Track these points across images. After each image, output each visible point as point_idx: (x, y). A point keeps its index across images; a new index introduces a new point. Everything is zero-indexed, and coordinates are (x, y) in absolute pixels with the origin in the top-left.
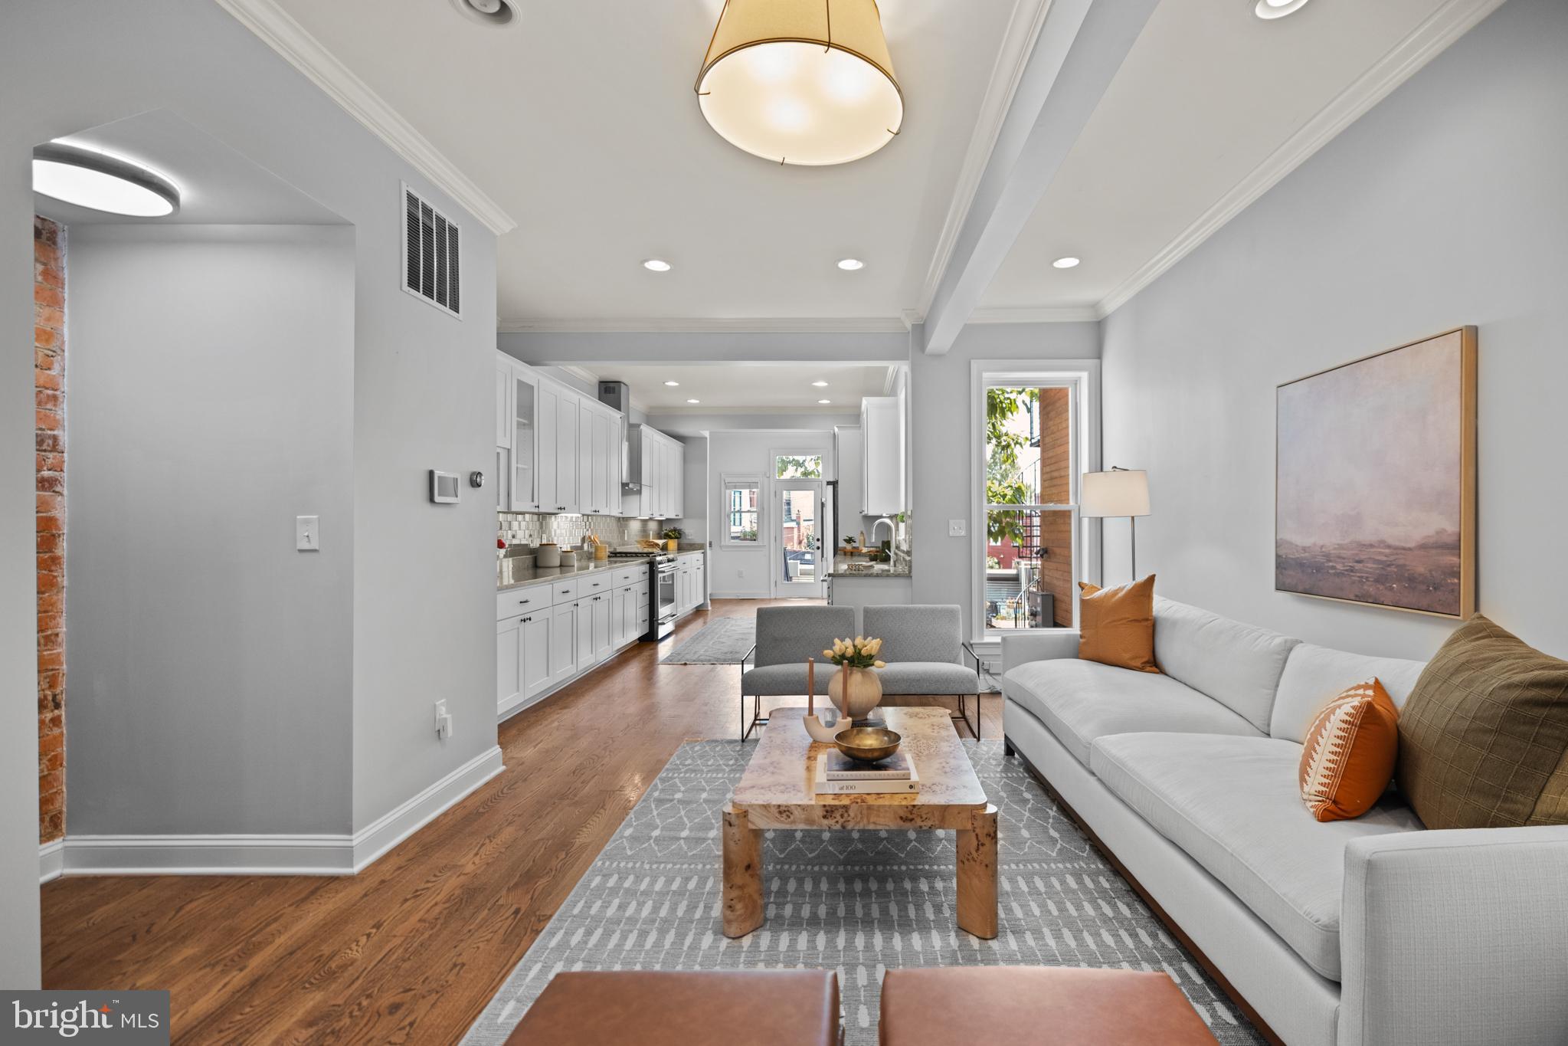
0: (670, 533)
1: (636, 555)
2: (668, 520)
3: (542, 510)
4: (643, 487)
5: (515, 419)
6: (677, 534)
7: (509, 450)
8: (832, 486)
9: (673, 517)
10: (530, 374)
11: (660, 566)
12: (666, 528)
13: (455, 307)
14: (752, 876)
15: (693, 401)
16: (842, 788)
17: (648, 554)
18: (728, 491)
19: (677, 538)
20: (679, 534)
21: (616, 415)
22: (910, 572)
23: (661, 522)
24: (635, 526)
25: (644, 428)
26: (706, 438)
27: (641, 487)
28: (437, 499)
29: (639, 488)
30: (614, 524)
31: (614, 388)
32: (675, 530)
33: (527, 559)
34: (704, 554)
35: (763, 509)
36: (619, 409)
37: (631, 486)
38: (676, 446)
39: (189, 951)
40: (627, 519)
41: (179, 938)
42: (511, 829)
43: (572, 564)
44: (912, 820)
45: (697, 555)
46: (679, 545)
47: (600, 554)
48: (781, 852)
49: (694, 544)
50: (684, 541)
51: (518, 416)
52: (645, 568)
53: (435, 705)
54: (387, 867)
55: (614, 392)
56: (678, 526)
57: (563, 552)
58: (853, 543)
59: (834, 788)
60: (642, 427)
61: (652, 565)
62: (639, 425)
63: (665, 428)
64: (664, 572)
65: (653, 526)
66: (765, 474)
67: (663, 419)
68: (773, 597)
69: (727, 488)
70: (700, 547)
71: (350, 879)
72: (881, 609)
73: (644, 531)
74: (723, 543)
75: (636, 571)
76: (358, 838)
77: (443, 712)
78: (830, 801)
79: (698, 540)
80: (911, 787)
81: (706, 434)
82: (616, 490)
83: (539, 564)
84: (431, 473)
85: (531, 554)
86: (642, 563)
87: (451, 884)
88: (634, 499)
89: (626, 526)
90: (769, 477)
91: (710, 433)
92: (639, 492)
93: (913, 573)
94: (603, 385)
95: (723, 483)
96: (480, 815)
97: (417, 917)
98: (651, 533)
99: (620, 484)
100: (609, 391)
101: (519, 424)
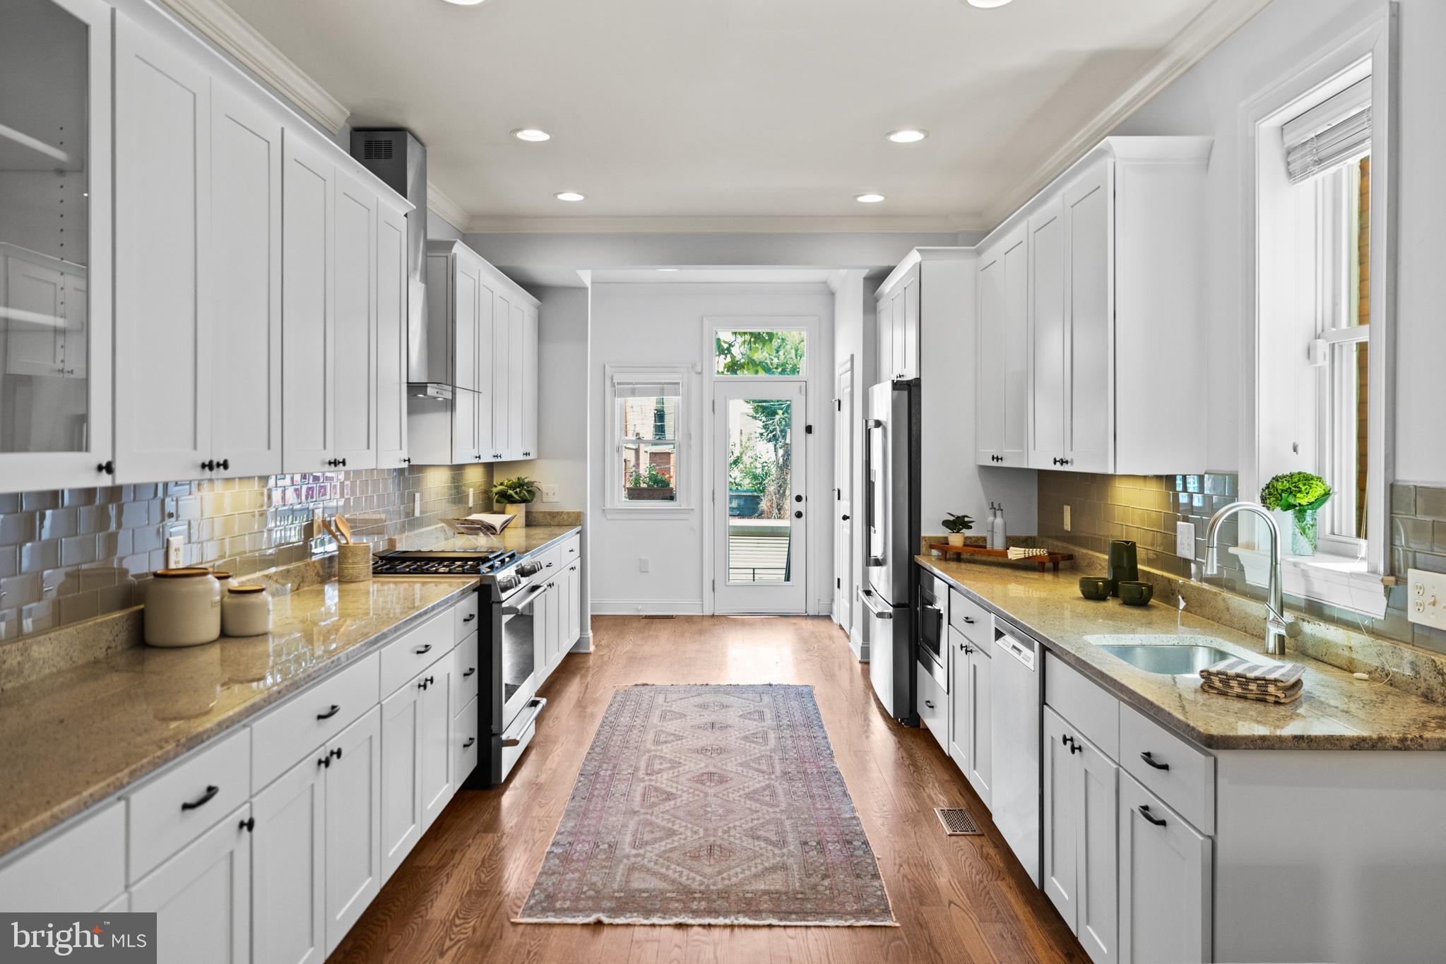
0: (510, 492)
1: (443, 563)
2: (506, 463)
4: (457, 393)
6: (522, 493)
8: (905, 393)
9: (519, 457)
11: (504, 596)
12: (502, 480)
15: (570, 197)
17: (471, 564)
18: (617, 403)
19: (524, 501)
20: (529, 492)
21: (395, 206)
23: (490, 468)
24: (437, 482)
25: (461, 251)
26: (587, 288)
27: (454, 393)
29: (449, 396)
30: (391, 487)
31: (389, 143)
32: (520, 484)
34: (579, 532)
36: (402, 190)
37: (431, 391)
38: (524, 302)
40: (421, 468)
43: (260, 630)
45: (570, 539)
46: (528, 514)
49: (559, 513)
50: (539, 507)
52: (470, 604)
55: (389, 156)
56: (527, 475)
57: (231, 591)
58: (964, 531)
60: (456, 246)
61: (486, 596)
62: (449, 245)
65: (474, 478)
66: (694, 366)
68: (708, 612)
69: (616, 395)
70: (575, 520)
73: (458, 494)
74: (608, 505)
79: (567, 507)
81: (586, 277)
82: (395, 400)
85: (123, 606)
86: (459, 589)
88: (435, 421)
89: (418, 483)
90: (701, 373)
91: (596, 277)
92: (451, 405)
94: (362, 138)
95: (609, 385)
98: (471, 491)
99: (404, 387)
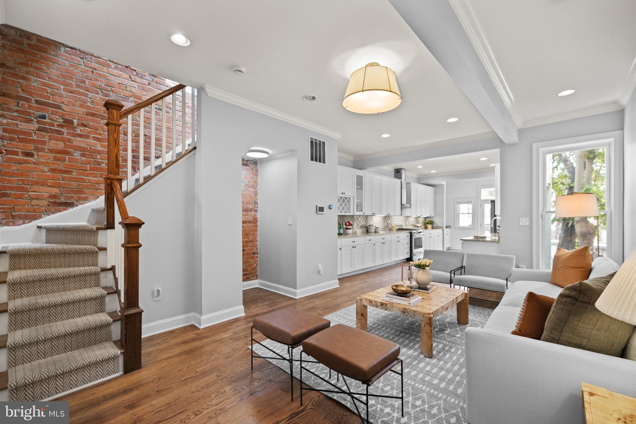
0: (428, 222)
1: (406, 230)
2: (428, 217)
3: (366, 214)
4: (412, 206)
5: (356, 187)
6: (431, 223)
7: (354, 197)
9: (430, 216)
10: (360, 173)
11: (414, 234)
12: (427, 220)
13: (324, 162)
14: (363, 318)
15: (433, 172)
16: (389, 300)
18: (458, 205)
20: (432, 222)
21: (399, 181)
22: (499, 240)
23: (425, 218)
25: (413, 184)
26: (443, 185)
27: (410, 205)
28: (318, 212)
31: (399, 171)
32: (430, 221)
33: (365, 230)
34: (443, 230)
35: (475, 212)
36: (401, 179)
38: (430, 189)
39: (267, 303)
41: (267, 301)
42: (330, 299)
44: (405, 313)
45: (439, 231)
46: (432, 227)
47: (393, 229)
48: (389, 321)
50: (434, 225)
51: (357, 186)
53: (318, 265)
54: (302, 299)
56: (432, 219)
57: (376, 227)
59: (387, 299)
61: (411, 233)
62: (411, 183)
63: (423, 183)
64: (415, 236)
65: (422, 219)
66: (476, 197)
67: (423, 180)
69: (458, 204)
70: (441, 228)
71: (296, 299)
72: (474, 254)
73: (416, 221)
74: (456, 227)
75: (405, 236)
76: (298, 291)
77: (320, 267)
78: (384, 302)
79: (440, 225)
80: (409, 304)
81: (443, 183)
82: (398, 207)
83: (368, 231)
84: (317, 206)
85: (366, 228)
86: (408, 233)
87: (311, 305)
88: (408, 210)
90: (477, 199)
91: (446, 182)
92: (410, 207)
93: (500, 241)
94: (396, 171)
95: (456, 202)
96: (326, 294)
97: (301, 309)
98: (420, 222)
99: (400, 205)
100: (398, 173)
101: (357, 188)
